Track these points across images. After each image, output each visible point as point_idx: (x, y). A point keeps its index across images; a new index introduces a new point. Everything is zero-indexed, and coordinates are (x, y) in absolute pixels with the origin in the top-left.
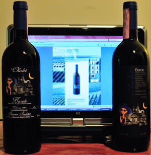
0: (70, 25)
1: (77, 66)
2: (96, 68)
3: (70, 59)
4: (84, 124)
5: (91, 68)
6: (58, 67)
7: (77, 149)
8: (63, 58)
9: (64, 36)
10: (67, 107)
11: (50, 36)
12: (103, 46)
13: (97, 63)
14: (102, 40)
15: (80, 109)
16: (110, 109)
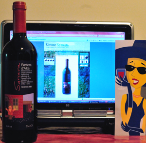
0: (60, 21)
1: (67, 60)
2: (85, 62)
4: (73, 116)
5: (81, 62)
6: (48, 61)
7: (66, 139)
8: (53, 53)
9: (55, 32)
11: (41, 32)
12: (92, 41)
13: (87, 58)
14: (91, 35)
15: (70, 102)
16: (98, 101)
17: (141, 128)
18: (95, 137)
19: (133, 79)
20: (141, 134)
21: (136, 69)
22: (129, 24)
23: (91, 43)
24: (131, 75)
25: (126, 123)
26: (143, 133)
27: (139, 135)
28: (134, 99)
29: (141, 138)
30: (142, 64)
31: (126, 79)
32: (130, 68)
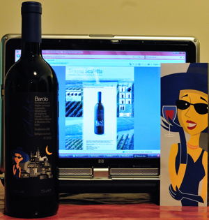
0: (90, 36)
1: (100, 93)
2: (127, 97)
3: (91, 83)
4: (109, 177)
5: (120, 96)
6: (72, 94)
8: (81, 82)
9: (81, 52)
10: (85, 151)
11: (62, 52)
12: (138, 66)
13: (129, 90)
14: (136, 57)
15: (104, 155)
16: (146, 155)
17: (199, 195)
18: (144, 208)
19: (188, 122)
20: (200, 204)
21: (192, 107)
22: (192, 39)
23: (135, 68)
24: (184, 116)
25: (177, 188)
26: (203, 202)
27: (197, 205)
28: (189, 151)
29: (199, 210)
30: (201, 98)
31: (177, 120)
32: (183, 105)
